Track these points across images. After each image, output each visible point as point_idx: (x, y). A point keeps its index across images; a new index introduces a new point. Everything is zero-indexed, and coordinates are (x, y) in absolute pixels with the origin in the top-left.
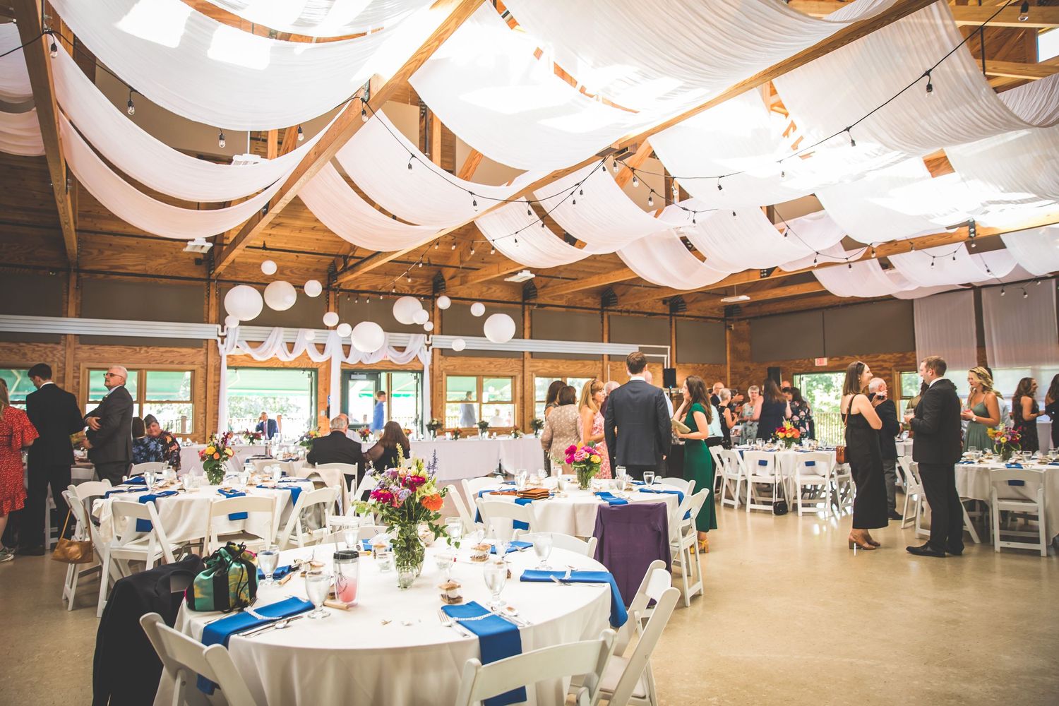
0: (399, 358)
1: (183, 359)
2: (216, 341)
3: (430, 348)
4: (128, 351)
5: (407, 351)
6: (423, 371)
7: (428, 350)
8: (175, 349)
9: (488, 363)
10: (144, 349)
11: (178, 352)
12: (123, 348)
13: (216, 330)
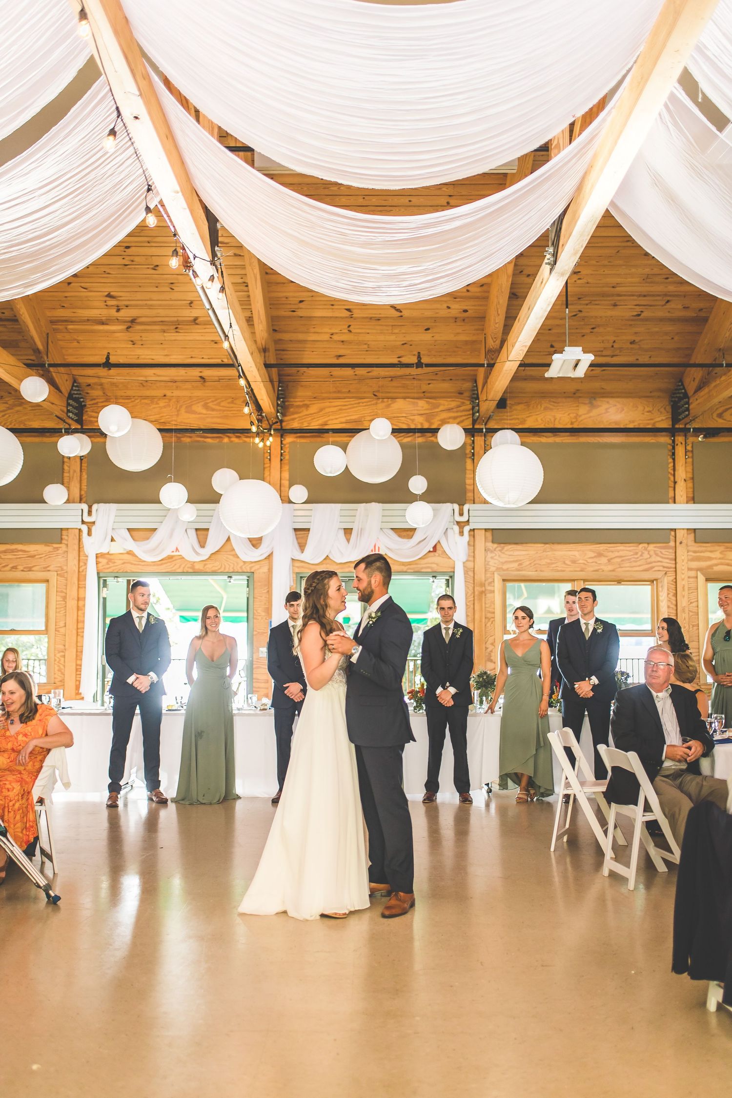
0: (404, 550)
1: (31, 562)
2: (80, 531)
3: (466, 529)
5: (417, 537)
6: (453, 572)
7: (461, 533)
8: (20, 547)
9: (593, 555)
11: (24, 551)
13: (79, 513)
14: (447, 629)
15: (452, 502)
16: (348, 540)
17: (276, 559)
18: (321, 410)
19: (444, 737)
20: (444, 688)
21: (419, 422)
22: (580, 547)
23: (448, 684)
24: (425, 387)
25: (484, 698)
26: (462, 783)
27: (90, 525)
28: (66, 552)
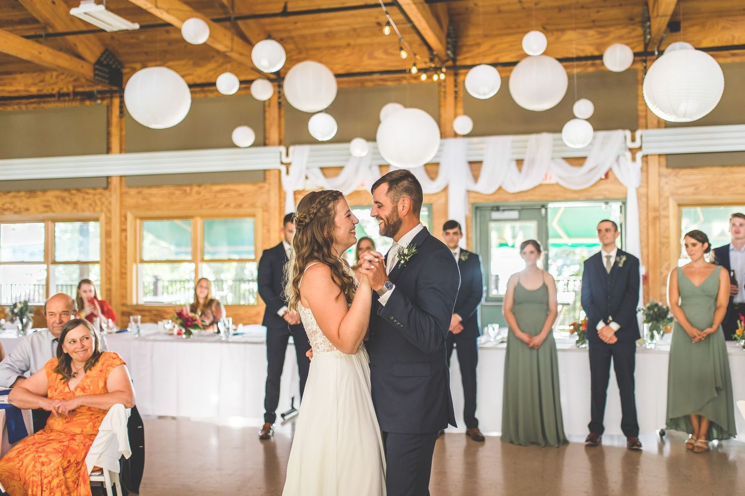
0: (575, 178)
1: (241, 200)
2: (280, 171)
3: (639, 155)
4: (178, 193)
5: (588, 164)
6: (626, 198)
7: (634, 159)
8: (232, 187)
10: (196, 189)
11: (235, 191)
12: (172, 189)
13: (278, 155)
14: (608, 257)
15: (624, 128)
16: (520, 170)
17: (451, 191)
18: (493, 47)
19: (608, 375)
20: (607, 324)
21: (590, 51)
23: (610, 318)
24: (594, 16)
26: (630, 426)
27: (288, 165)
28: (269, 191)
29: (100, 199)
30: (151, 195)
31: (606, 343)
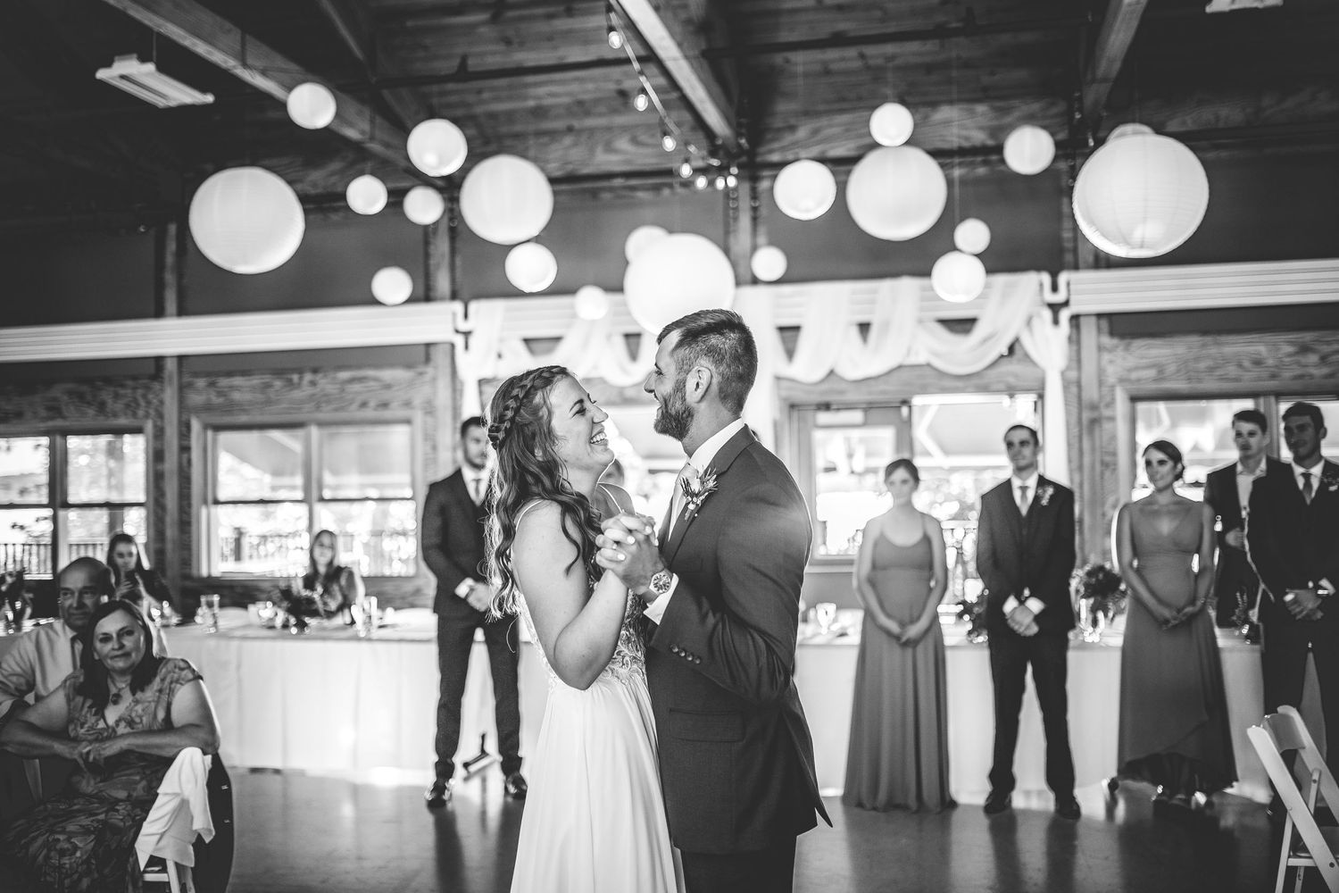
0: (961, 354)
1: (386, 395)
2: (453, 346)
3: (1065, 315)
4: (278, 384)
5: (979, 331)
6: (1043, 388)
7: (1056, 322)
8: (371, 373)
9: (1290, 349)
10: (308, 377)
11: (376, 379)
12: (267, 378)
13: (450, 317)
14: (1024, 489)
15: (1038, 269)
16: (865, 341)
18: (815, 132)
19: (1022, 688)
20: (1022, 602)
21: (979, 137)
22: (1268, 337)
23: (1027, 592)
24: (986, 80)
25: (1100, 615)
27: (467, 334)
28: (434, 379)
29: (144, 396)
30: (232, 388)
31: (1019, 635)
